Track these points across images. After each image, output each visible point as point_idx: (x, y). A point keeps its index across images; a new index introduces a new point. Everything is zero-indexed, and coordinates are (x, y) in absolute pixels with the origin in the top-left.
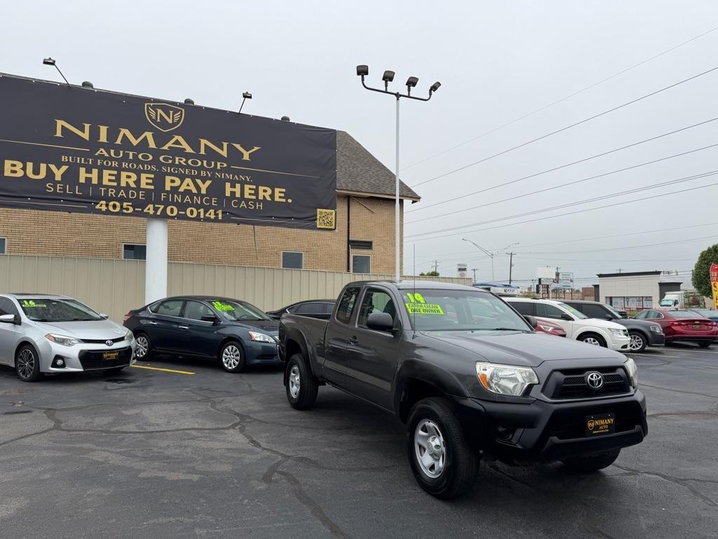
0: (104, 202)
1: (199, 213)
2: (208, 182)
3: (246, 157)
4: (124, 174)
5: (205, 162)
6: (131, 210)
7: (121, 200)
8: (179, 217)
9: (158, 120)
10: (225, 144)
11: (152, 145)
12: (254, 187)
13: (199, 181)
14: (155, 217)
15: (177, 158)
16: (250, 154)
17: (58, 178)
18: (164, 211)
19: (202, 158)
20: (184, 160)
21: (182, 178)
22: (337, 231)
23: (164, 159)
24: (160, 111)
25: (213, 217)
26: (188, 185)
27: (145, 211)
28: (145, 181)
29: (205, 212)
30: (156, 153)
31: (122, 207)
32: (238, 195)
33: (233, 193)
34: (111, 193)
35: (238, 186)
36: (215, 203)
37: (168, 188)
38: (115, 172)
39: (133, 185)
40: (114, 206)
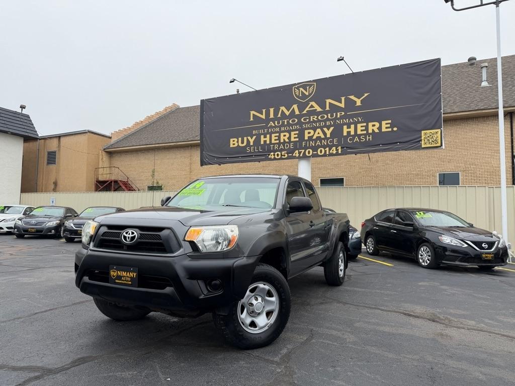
0: (272, 153)
1: (325, 151)
2: (332, 128)
3: (359, 103)
4: (282, 134)
5: (329, 115)
6: (286, 155)
7: (281, 151)
8: (313, 156)
9: (300, 95)
10: (343, 99)
11: (297, 112)
12: (365, 124)
13: (325, 129)
14: (299, 158)
15: (312, 117)
16: (361, 101)
17: (252, 144)
18: (305, 153)
19: (327, 113)
20: (316, 117)
21: (315, 129)
22: (443, 147)
23: (304, 120)
24: (301, 89)
25: (335, 152)
26: (319, 133)
27: (294, 155)
28: (294, 136)
29: (330, 150)
30: (299, 117)
31: (281, 155)
32: (352, 133)
33: (349, 133)
34: (276, 147)
35: (353, 126)
36: (336, 142)
37: (306, 138)
38: (278, 134)
39: (287, 140)
40: (278, 155)
